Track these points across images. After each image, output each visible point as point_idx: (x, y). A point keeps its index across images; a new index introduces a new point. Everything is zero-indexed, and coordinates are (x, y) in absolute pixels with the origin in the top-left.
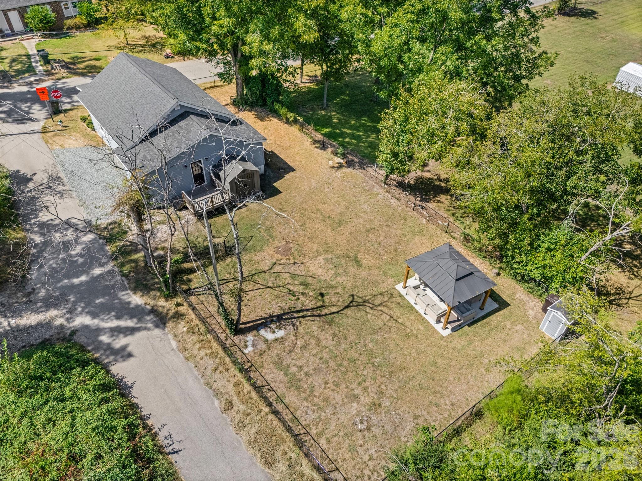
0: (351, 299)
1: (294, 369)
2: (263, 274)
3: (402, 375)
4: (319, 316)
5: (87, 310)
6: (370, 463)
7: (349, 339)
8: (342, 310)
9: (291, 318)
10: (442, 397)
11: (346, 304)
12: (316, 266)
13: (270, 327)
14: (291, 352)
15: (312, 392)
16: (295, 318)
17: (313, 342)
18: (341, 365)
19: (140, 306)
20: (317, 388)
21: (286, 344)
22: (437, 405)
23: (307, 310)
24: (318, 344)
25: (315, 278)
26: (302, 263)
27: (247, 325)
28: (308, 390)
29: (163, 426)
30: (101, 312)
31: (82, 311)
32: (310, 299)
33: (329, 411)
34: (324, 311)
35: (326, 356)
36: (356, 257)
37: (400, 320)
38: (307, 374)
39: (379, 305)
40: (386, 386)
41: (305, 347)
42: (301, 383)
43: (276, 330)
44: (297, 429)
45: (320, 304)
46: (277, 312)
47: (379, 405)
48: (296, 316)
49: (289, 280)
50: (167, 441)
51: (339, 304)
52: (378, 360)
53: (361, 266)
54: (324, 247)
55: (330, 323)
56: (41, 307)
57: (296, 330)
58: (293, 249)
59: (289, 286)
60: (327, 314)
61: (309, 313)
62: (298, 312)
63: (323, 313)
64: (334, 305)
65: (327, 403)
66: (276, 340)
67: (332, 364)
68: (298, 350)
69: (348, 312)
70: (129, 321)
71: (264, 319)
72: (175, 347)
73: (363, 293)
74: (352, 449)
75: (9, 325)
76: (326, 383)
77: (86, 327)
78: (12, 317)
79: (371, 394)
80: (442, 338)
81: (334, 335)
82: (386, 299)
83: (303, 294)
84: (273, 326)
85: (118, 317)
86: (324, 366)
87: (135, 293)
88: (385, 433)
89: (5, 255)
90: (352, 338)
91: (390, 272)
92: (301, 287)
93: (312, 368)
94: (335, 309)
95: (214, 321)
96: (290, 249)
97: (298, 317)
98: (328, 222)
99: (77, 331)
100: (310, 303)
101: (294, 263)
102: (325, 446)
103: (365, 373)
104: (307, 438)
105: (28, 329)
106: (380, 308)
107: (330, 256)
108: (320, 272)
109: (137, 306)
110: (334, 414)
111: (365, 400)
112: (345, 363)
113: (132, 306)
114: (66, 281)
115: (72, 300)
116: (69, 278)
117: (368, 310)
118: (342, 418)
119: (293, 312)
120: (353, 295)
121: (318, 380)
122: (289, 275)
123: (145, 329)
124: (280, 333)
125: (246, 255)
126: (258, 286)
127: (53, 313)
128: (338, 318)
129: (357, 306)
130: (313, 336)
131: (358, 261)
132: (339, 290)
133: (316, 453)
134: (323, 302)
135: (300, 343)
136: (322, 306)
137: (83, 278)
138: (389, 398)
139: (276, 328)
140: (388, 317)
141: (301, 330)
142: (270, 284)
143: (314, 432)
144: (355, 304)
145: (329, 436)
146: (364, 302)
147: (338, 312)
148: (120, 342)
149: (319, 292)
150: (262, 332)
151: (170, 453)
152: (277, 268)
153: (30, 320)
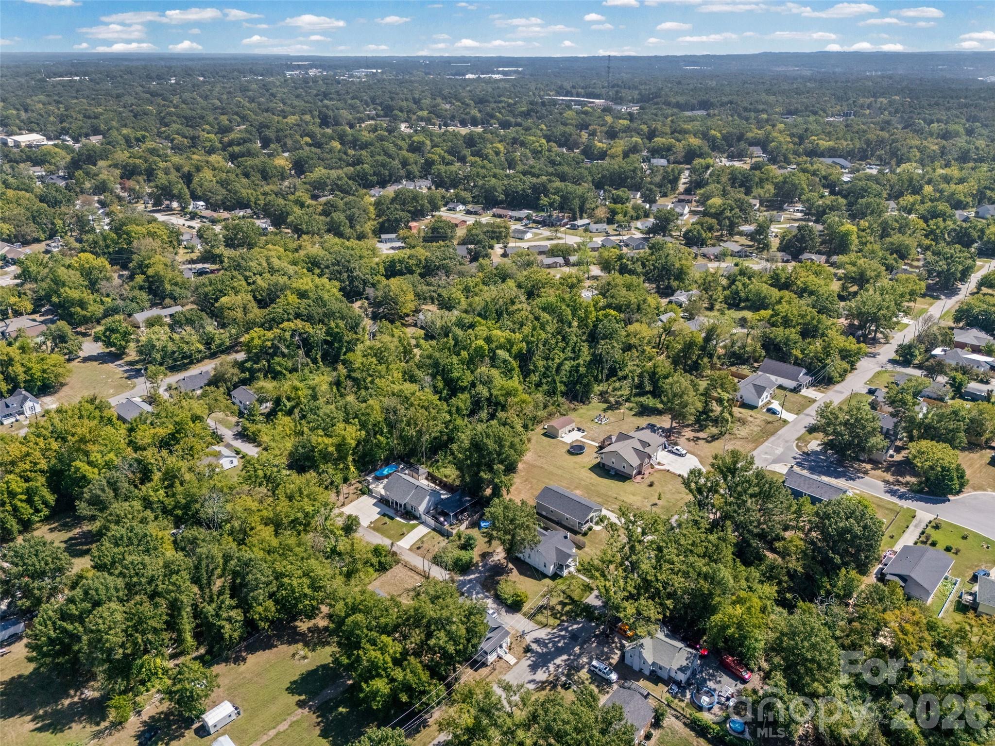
30: (459, 580)
31: (463, 580)
56: (472, 579)
70: (451, 580)
72: (439, 577)
78: (477, 576)
99: (461, 576)
105: (471, 574)
114: (471, 585)
115: (466, 582)
123: (446, 579)
127: (469, 578)
148: (450, 576)
151: (433, 564)
153: (472, 576)
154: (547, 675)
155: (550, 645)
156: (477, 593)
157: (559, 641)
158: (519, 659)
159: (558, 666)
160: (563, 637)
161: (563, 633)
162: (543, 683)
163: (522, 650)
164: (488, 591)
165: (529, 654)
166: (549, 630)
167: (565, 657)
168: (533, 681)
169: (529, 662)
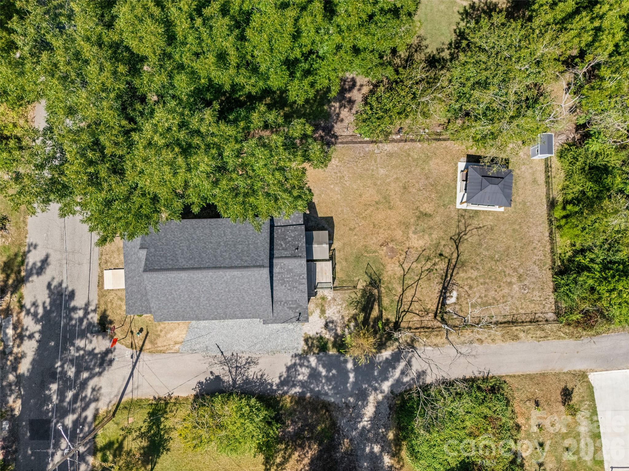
0: (453, 241)
1: (479, 300)
2: (406, 277)
3: (511, 251)
4: (455, 266)
5: (379, 382)
6: (542, 299)
7: (478, 262)
8: (458, 252)
9: (449, 283)
10: (533, 243)
11: (455, 246)
12: (416, 242)
13: (448, 297)
14: (469, 296)
15: (496, 300)
16: (450, 280)
17: (469, 281)
18: (490, 277)
19: (392, 354)
20: (496, 297)
21: (463, 295)
22: (535, 248)
23: (447, 270)
24: (473, 280)
25: (425, 250)
26: (409, 248)
27: (440, 307)
28: (494, 301)
29: (473, 372)
30: (385, 375)
31: (379, 384)
32: (440, 262)
33: (509, 299)
34: (454, 261)
35: (482, 280)
36: (421, 212)
37: (481, 225)
38: (485, 296)
39: (466, 229)
40: (512, 264)
41: (471, 287)
42: (489, 302)
43: (452, 295)
44: (509, 318)
45: (447, 260)
46: (441, 287)
47: (521, 275)
48: (449, 279)
49: (419, 266)
50: (481, 374)
51: (453, 250)
52: (497, 256)
53: (430, 216)
54: (403, 227)
55: (463, 265)
56: (363, 403)
57: (458, 285)
58: (395, 247)
59: (423, 269)
60: (456, 262)
61: (450, 271)
62: (446, 276)
63: (454, 263)
64: (452, 254)
65: (505, 298)
66: (457, 298)
67: (487, 280)
68: (470, 292)
69: (461, 249)
70: (400, 363)
71: (440, 296)
72: (432, 349)
73: (453, 231)
74: (532, 301)
75: (367, 421)
76: (496, 291)
77: (392, 386)
78: (362, 419)
79: (514, 274)
80: (503, 212)
81: (472, 268)
82: (463, 221)
83: (434, 264)
84: (448, 294)
85: (394, 368)
86: (486, 285)
87: (381, 353)
88: (534, 283)
89: (307, 412)
90: (478, 259)
91: (446, 203)
92: (429, 263)
93: (484, 292)
94: (455, 255)
95: (426, 322)
96: (392, 247)
97: (451, 278)
98: (381, 206)
99: (392, 390)
100: (442, 265)
101: (406, 252)
102: (523, 312)
103: (500, 268)
104: (516, 316)
105: (377, 413)
106: (468, 229)
107: (413, 229)
108: (421, 243)
109: (392, 355)
110: (512, 298)
111: (514, 280)
112: (490, 274)
113: (390, 358)
114: (348, 385)
115: (366, 386)
116: (347, 383)
117: (466, 237)
118: (516, 296)
119: (445, 279)
120: (451, 238)
121: (492, 293)
122: (415, 263)
123: (411, 358)
124: (455, 294)
125: (384, 277)
126: (415, 285)
127: (371, 398)
128: (462, 258)
129: (460, 242)
130: (467, 279)
131: (426, 214)
132: (443, 243)
133: (524, 318)
134: (446, 257)
135: (466, 288)
136: (449, 260)
137: (352, 375)
138: (519, 267)
139: (450, 294)
140: (475, 230)
141: (460, 282)
142: (417, 278)
143: (515, 312)
144: (457, 241)
145: (520, 307)
146: (459, 235)
147: (458, 256)
148: (413, 374)
149: (438, 255)
150: (448, 302)
151: (488, 375)
152: (406, 267)
153: (369, 411)
154: (27, 302)
155: (71, 372)
156: (314, 375)
157: (61, 393)
158: (103, 293)
159: (20, 337)
160: (62, 412)
161: (69, 420)
162: (21, 281)
163: (111, 316)
164: (300, 400)
165: (95, 318)
166: (103, 406)
167: (24, 367)
168: (40, 271)
169: (79, 302)
